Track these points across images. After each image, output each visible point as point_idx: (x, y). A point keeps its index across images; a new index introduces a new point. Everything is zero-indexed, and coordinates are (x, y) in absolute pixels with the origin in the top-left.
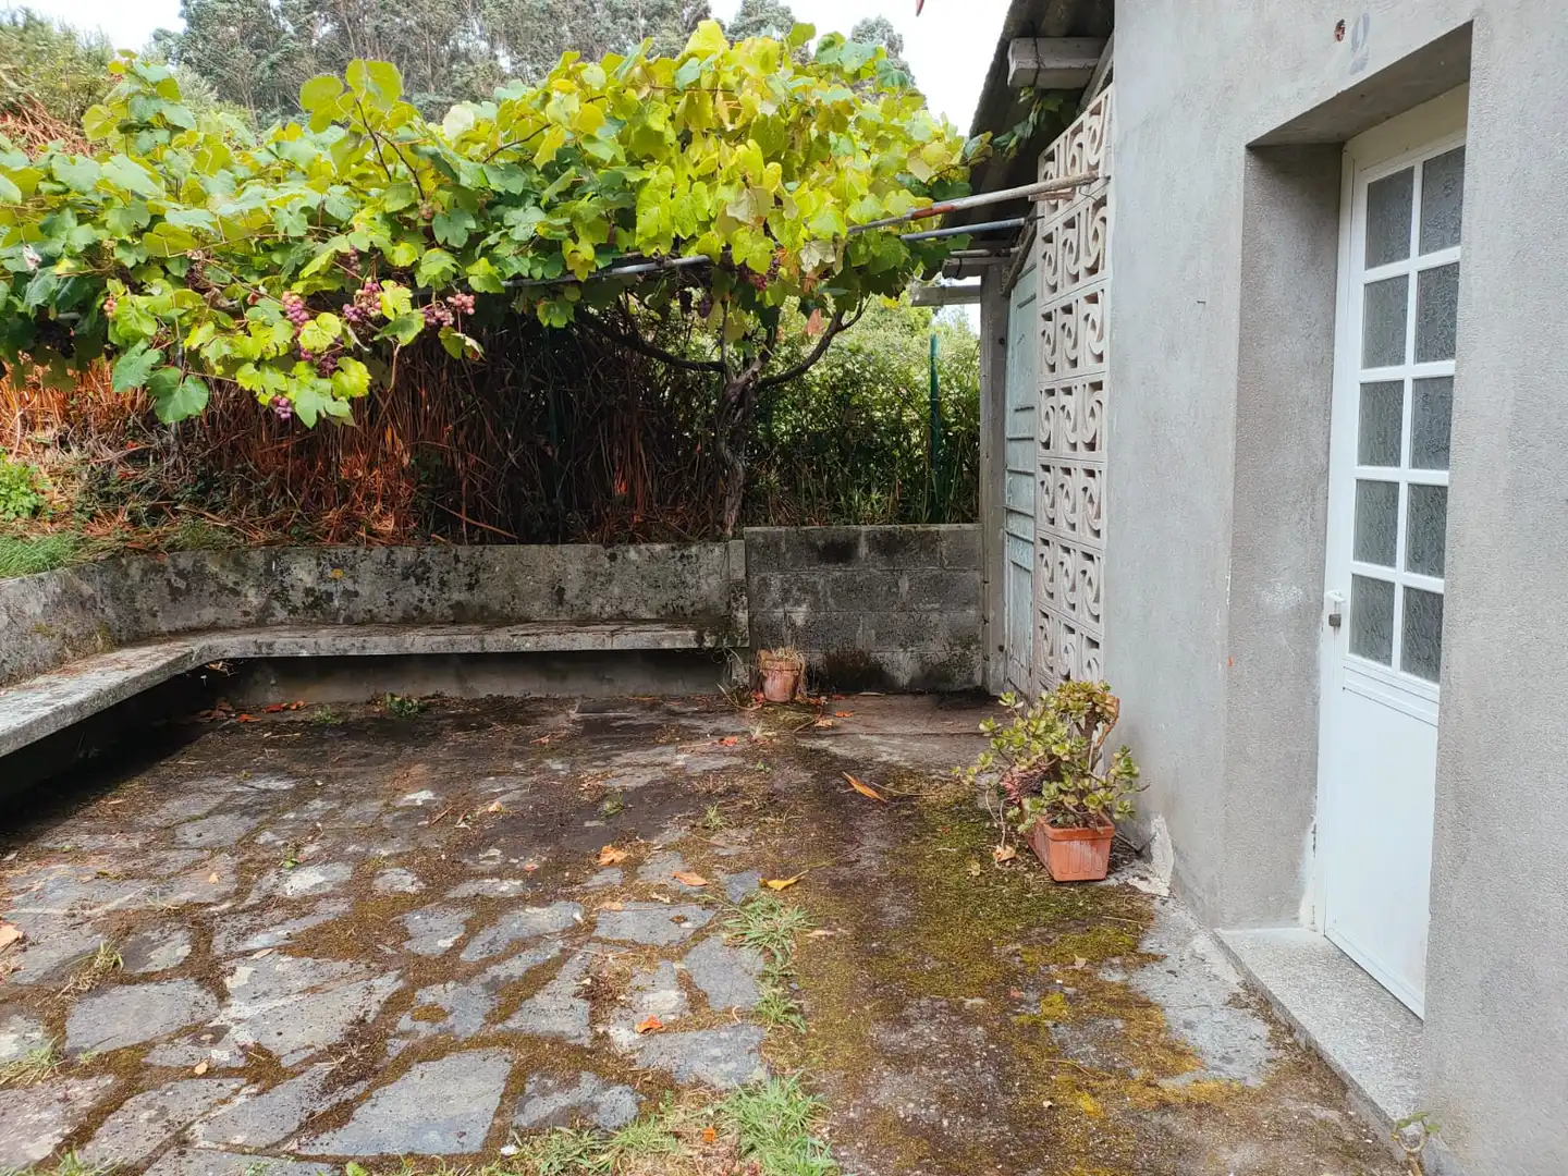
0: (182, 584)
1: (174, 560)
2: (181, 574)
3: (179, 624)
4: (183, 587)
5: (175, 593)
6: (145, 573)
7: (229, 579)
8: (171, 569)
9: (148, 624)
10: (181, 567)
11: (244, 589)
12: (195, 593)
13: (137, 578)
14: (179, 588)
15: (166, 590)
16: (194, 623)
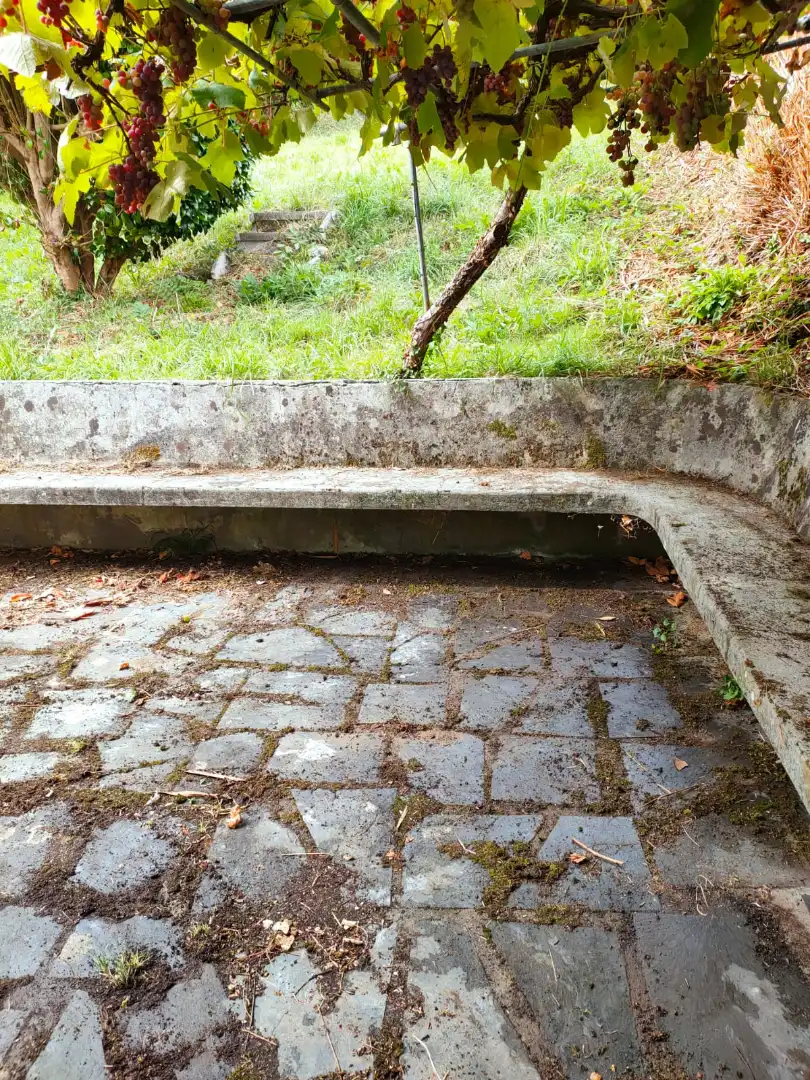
0: (717, 423)
1: (723, 393)
2: (722, 411)
3: (696, 467)
4: (717, 427)
5: (707, 430)
6: (685, 400)
7: (760, 429)
8: (715, 403)
9: (663, 456)
10: (726, 402)
11: (765, 446)
12: (725, 436)
13: (674, 405)
14: (712, 426)
15: (698, 425)
16: (708, 471)
